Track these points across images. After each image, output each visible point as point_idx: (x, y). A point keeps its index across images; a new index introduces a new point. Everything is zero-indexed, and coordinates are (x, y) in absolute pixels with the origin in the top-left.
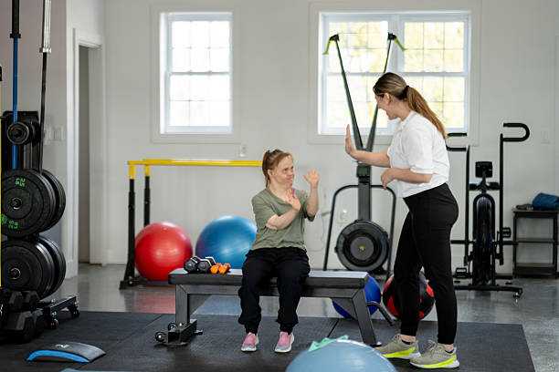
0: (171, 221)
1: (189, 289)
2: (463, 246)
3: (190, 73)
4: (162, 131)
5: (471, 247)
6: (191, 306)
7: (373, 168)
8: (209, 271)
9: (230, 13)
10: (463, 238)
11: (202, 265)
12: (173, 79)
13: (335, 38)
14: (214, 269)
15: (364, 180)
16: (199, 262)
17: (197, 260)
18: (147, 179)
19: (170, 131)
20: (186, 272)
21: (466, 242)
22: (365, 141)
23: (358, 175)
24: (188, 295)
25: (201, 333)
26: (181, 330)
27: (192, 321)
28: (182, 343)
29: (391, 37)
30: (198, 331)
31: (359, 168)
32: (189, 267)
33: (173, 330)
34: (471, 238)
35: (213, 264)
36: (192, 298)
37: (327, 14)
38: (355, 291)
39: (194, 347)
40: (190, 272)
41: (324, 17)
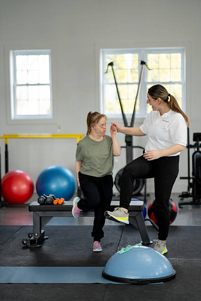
0: (21, 170)
1: (41, 214)
2: (187, 180)
3: (27, 85)
4: (13, 117)
5: (191, 181)
6: (42, 223)
7: (134, 137)
8: (52, 204)
9: (49, 50)
10: (187, 176)
11: (48, 200)
12: (18, 88)
13: (111, 64)
14: (55, 202)
15: (129, 144)
16: (46, 198)
17: (45, 197)
18: (6, 146)
19: (17, 118)
20: (39, 204)
21: (189, 178)
22: (129, 122)
23: (126, 141)
24: (40, 217)
25: (47, 238)
26: (37, 238)
27: (42, 231)
28: (38, 246)
29: (143, 63)
30: (45, 237)
31: (126, 137)
32: (40, 201)
33: (32, 238)
34: (191, 176)
35: (55, 199)
36: (42, 219)
37: (105, 50)
38: (137, 213)
39: (45, 248)
40: (41, 204)
41: (103, 52)
